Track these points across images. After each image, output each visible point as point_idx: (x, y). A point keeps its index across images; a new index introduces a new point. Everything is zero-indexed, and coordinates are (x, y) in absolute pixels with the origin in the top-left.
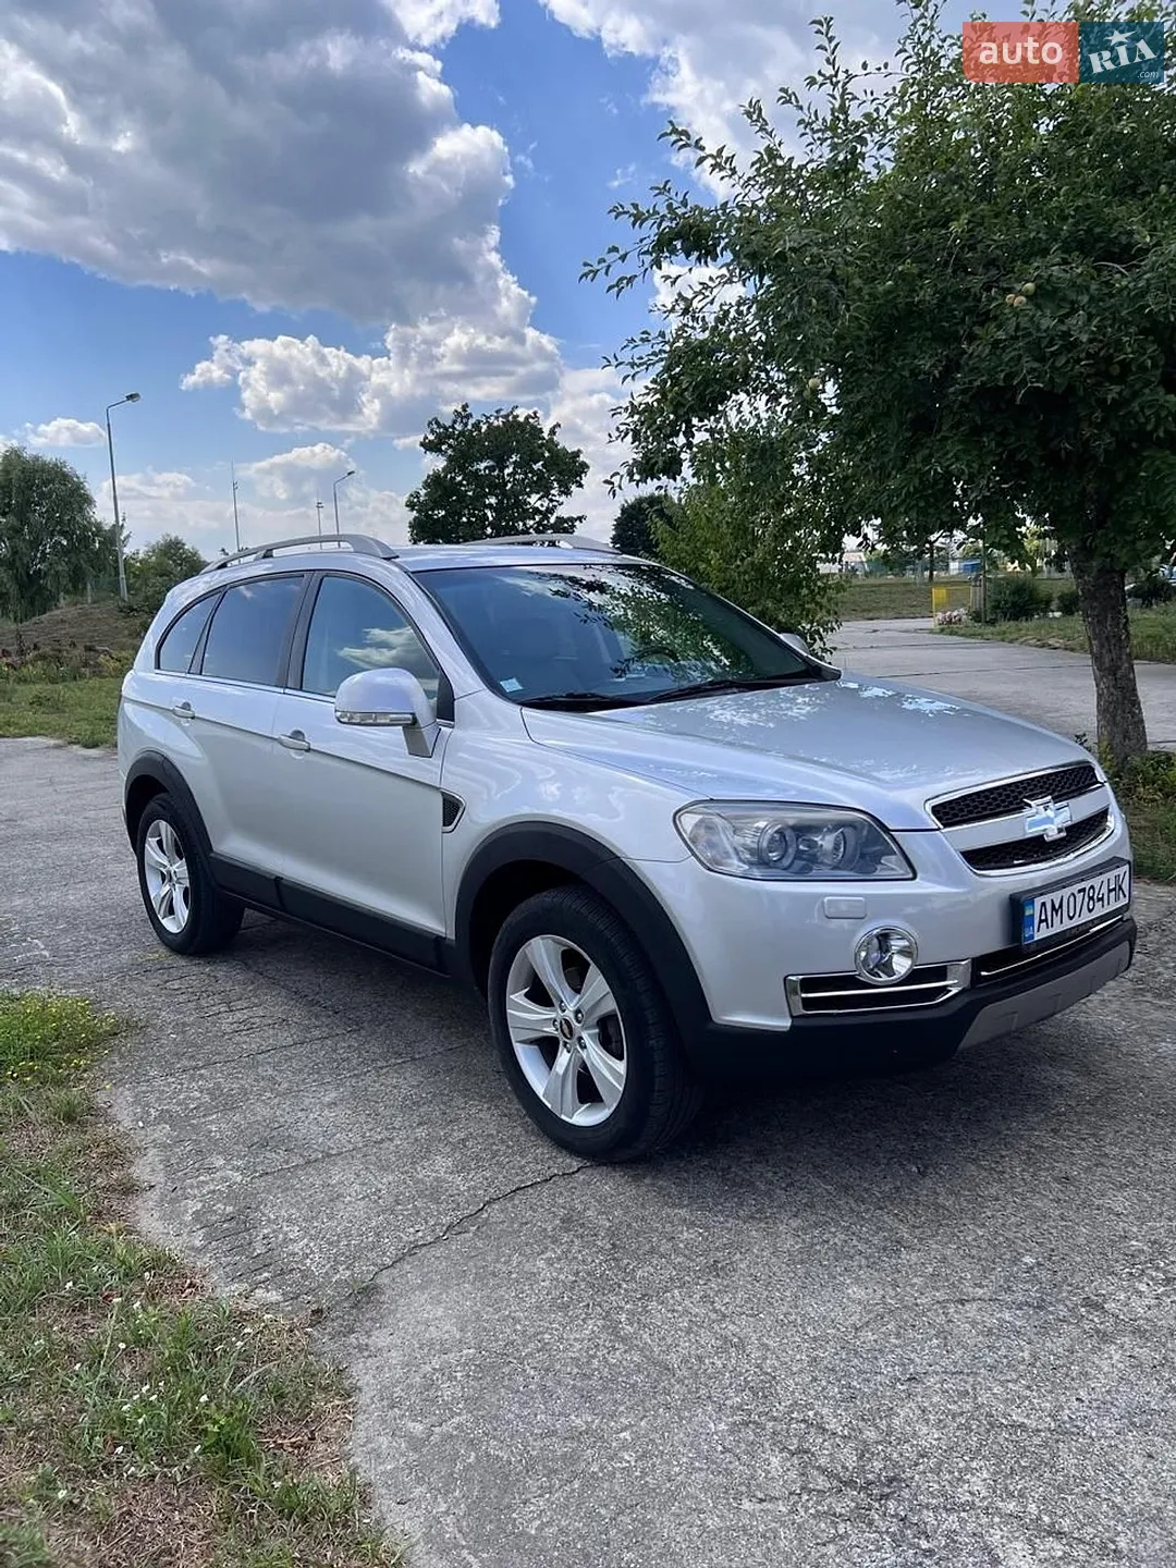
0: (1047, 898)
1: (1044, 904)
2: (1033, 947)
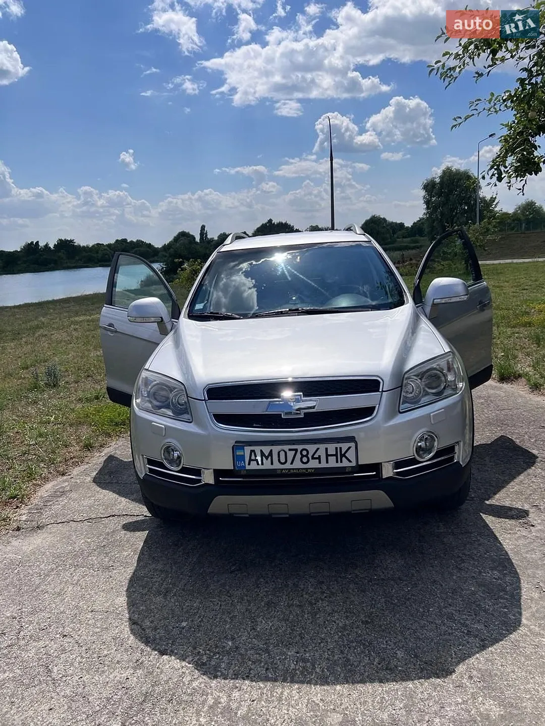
0: (257, 449)
1: (252, 451)
2: (243, 473)
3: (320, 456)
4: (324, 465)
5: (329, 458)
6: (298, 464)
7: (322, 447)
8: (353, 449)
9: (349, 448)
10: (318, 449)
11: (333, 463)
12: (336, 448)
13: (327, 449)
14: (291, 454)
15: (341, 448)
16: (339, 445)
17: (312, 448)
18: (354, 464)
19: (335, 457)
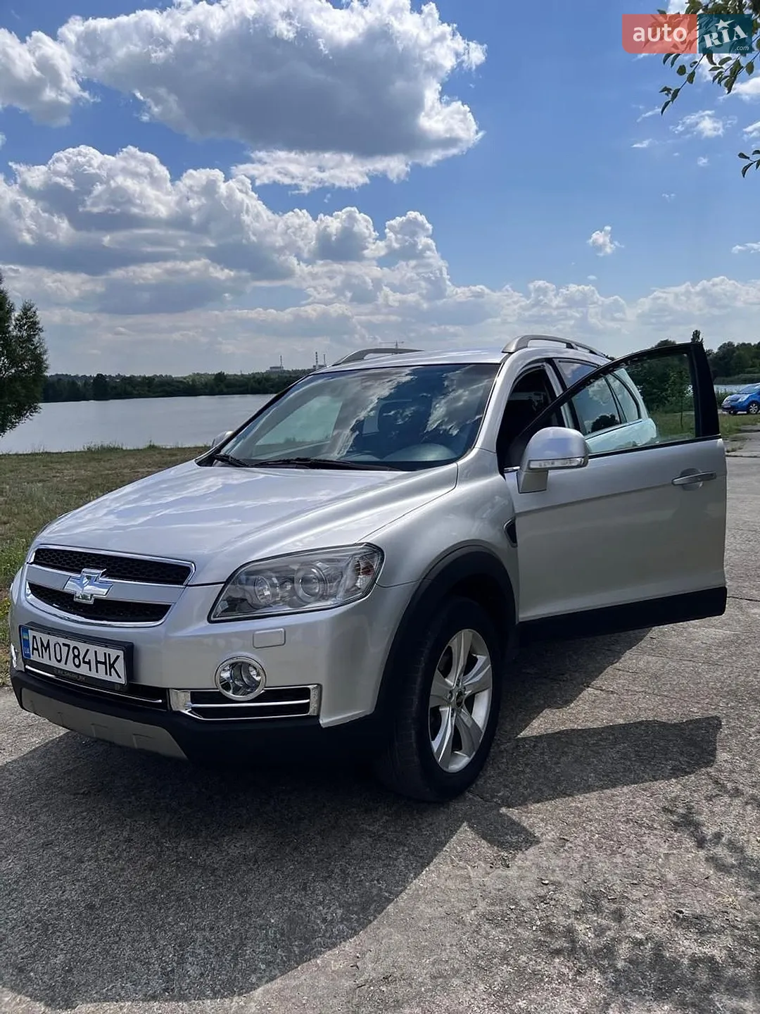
3: (90, 660)
4: (93, 674)
5: (99, 665)
6: (70, 667)
7: (93, 648)
8: (121, 660)
9: (118, 657)
10: (88, 650)
11: (101, 674)
12: (105, 654)
13: (96, 652)
14: (65, 649)
15: (109, 655)
16: (108, 651)
17: (83, 647)
18: (123, 681)
19: (104, 666)
